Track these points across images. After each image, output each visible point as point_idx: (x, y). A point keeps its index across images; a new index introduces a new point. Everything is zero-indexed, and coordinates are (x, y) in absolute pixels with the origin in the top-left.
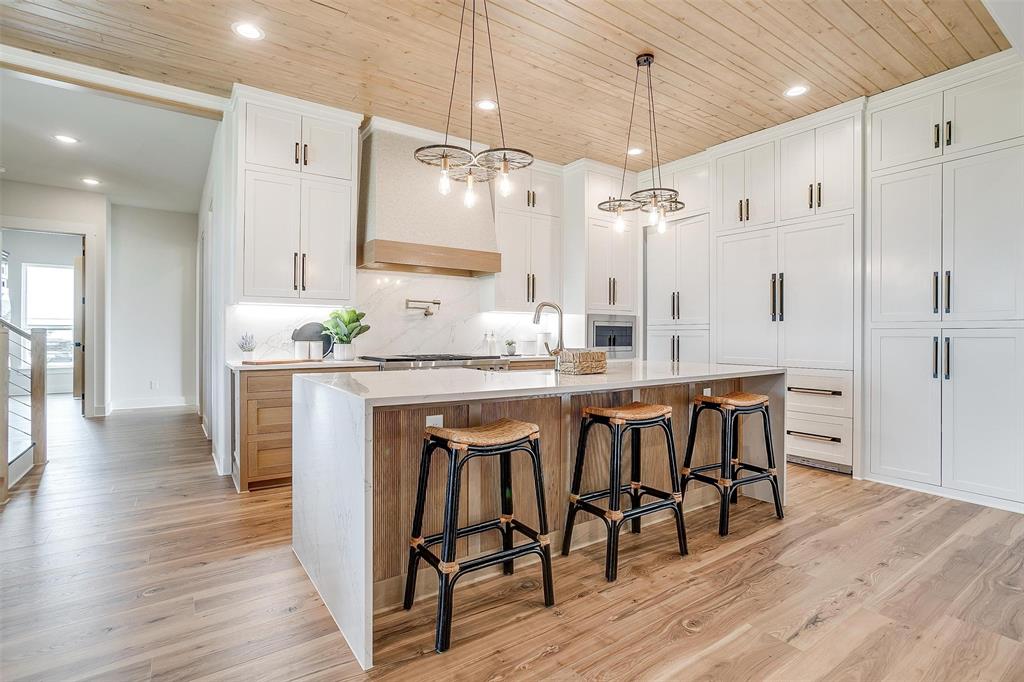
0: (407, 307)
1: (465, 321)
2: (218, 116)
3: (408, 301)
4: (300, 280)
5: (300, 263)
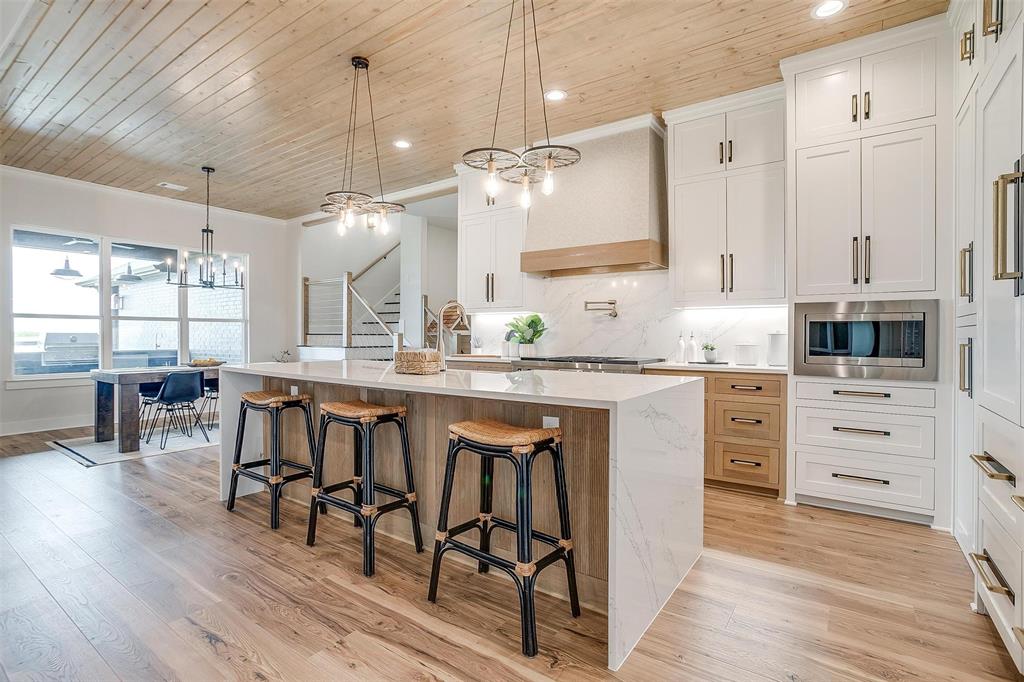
0: (586, 309)
1: (660, 321)
2: (455, 190)
3: (587, 303)
4: (490, 294)
5: (490, 281)
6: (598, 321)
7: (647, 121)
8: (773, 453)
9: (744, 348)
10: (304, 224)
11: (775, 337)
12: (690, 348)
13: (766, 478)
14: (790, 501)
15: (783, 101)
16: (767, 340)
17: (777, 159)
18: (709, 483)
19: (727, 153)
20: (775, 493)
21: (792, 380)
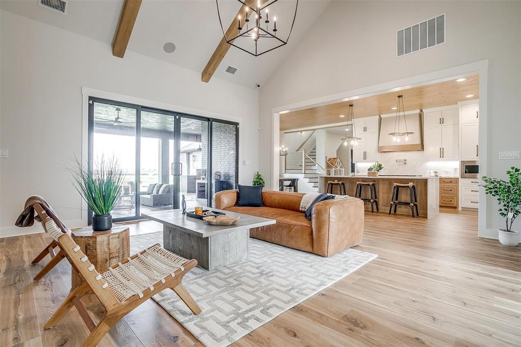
0: (396, 162)
1: (420, 165)
3: (397, 160)
4: (365, 158)
5: (365, 154)
6: (400, 165)
7: (418, 111)
8: (455, 198)
9: (447, 172)
10: (285, 133)
11: (456, 169)
12: (430, 172)
13: (453, 204)
14: (460, 209)
15: (458, 109)
16: (454, 170)
17: (456, 123)
18: (440, 206)
19: (442, 121)
20: (456, 208)
21: (460, 179)
